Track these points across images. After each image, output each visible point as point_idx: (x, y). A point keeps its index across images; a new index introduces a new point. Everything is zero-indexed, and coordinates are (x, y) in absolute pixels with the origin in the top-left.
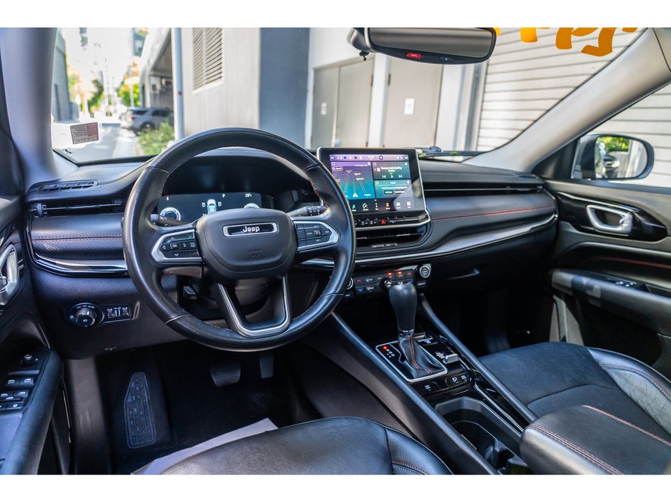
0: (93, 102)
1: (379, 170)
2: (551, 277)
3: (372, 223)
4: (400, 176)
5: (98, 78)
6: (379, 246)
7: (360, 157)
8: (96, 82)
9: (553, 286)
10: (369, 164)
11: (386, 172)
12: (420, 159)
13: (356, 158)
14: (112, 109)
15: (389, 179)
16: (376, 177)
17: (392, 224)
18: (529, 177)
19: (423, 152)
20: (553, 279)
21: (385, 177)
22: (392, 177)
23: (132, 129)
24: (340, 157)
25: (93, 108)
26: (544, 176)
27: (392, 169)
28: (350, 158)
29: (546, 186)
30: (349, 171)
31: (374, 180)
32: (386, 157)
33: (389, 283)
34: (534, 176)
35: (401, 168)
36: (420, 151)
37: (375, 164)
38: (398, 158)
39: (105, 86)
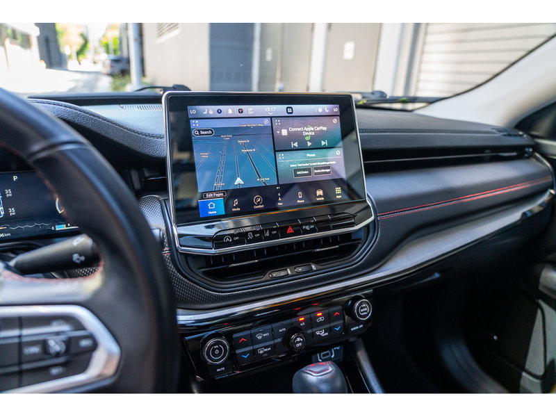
0: (80, 52)
1: (284, 132)
2: (538, 277)
3: (267, 234)
4: (323, 143)
5: (84, 31)
6: (283, 273)
7: (250, 110)
8: (82, 35)
9: (541, 288)
10: (267, 122)
11: (299, 137)
12: (358, 107)
13: (241, 111)
14: (97, 58)
15: (303, 148)
16: (280, 146)
17: (306, 232)
18: (515, 136)
19: (363, 98)
20: (542, 280)
21: (296, 144)
22: (309, 144)
23: (111, 75)
24: (210, 110)
25: (81, 57)
26: (535, 133)
27: (309, 131)
28: (230, 112)
29: (537, 148)
30: (227, 137)
31: (275, 151)
32: (299, 109)
33: (298, 339)
34: (521, 133)
35: (325, 129)
36: (359, 97)
37: (277, 122)
38: (320, 110)
39: (91, 38)
